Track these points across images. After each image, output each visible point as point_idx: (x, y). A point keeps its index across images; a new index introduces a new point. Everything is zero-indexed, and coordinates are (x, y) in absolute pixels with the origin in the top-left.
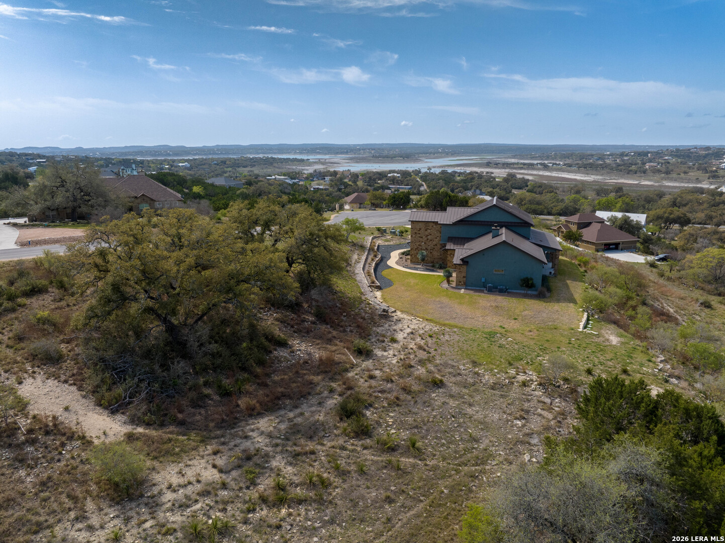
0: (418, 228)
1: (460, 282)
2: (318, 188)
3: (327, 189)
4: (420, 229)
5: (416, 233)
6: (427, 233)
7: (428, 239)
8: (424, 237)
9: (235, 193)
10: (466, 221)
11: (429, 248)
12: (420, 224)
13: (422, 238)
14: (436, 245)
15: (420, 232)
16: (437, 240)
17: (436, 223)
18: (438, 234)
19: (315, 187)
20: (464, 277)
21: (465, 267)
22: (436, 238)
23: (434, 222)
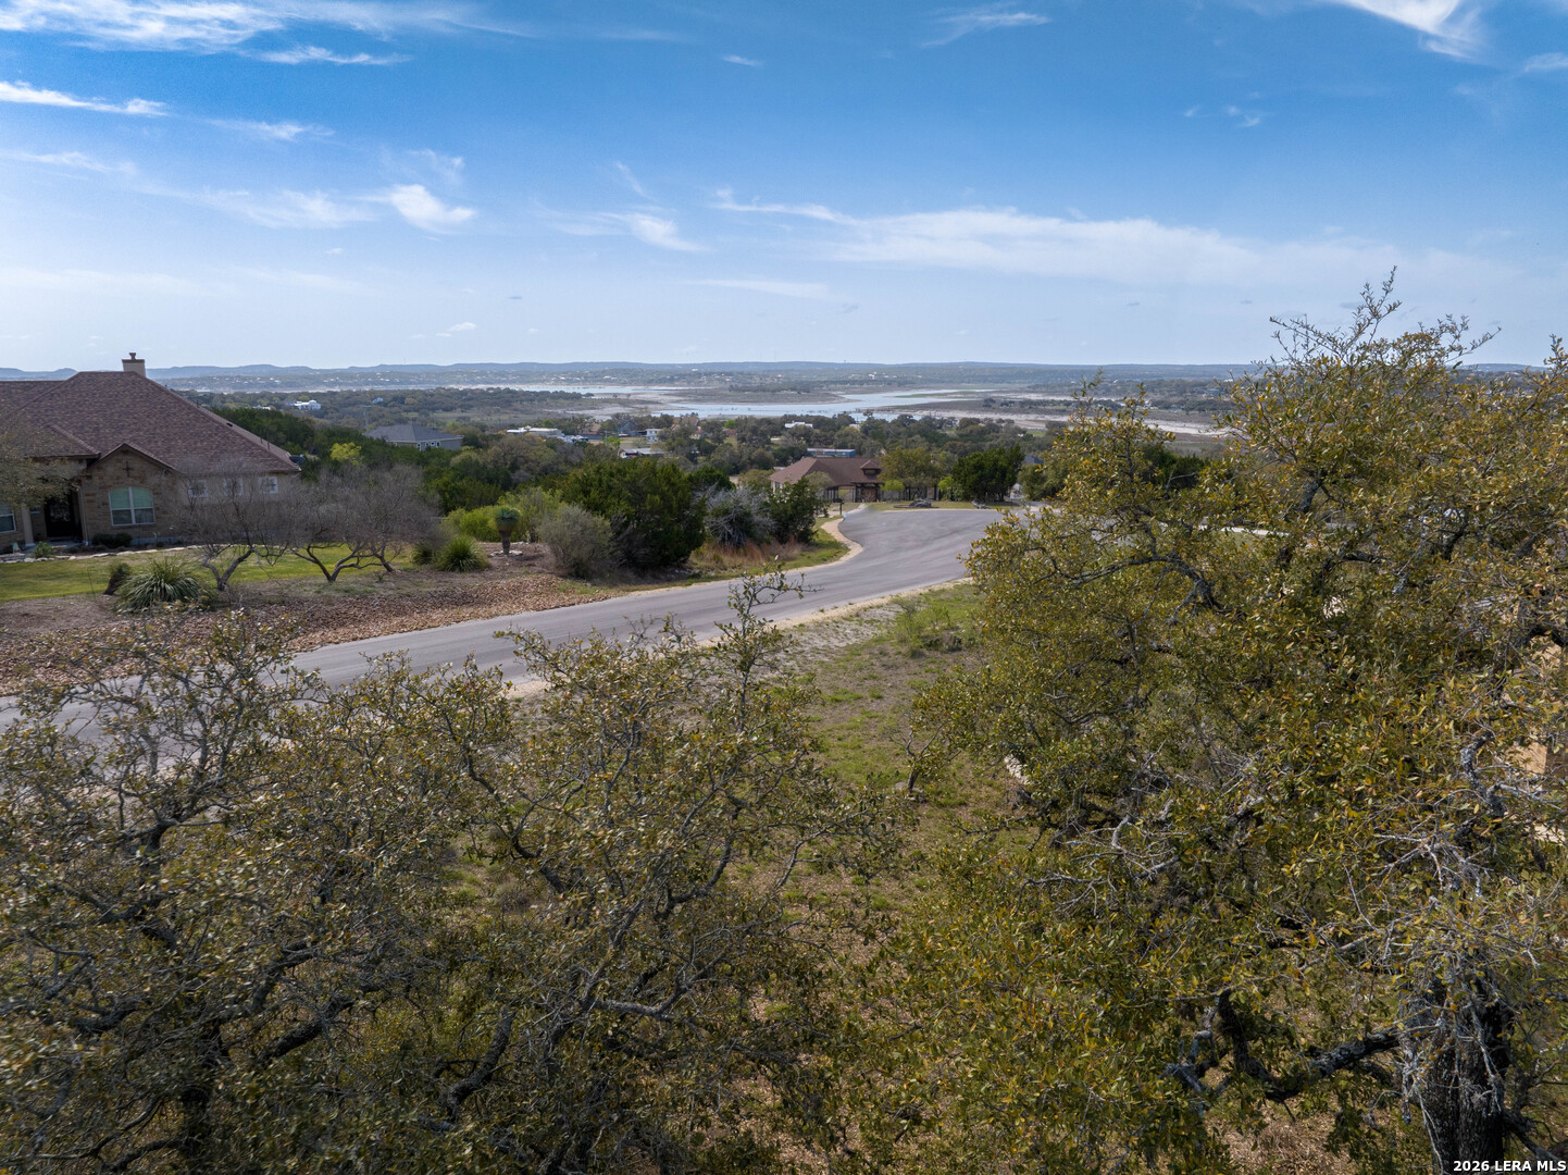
2: (637, 454)
9: (448, 464)
19: (629, 451)
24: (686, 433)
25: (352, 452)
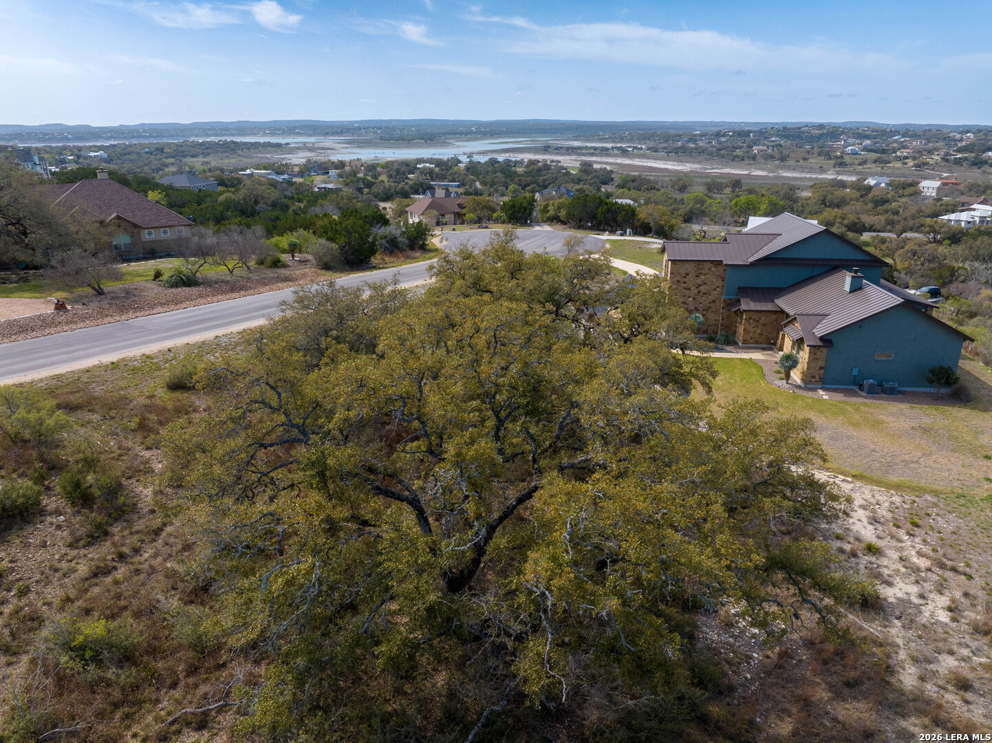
0: (683, 272)
1: (814, 377)
2: (325, 188)
3: (340, 190)
4: (687, 274)
5: (678, 281)
6: (698, 281)
7: (699, 292)
8: (693, 288)
9: (216, 201)
10: (777, 259)
11: (701, 307)
12: (687, 265)
13: (689, 289)
14: (714, 302)
15: (685, 280)
16: (716, 292)
17: (718, 263)
18: (720, 283)
19: (320, 186)
20: (821, 368)
21: (825, 350)
22: (715, 290)
23: (712, 262)
24: (354, 173)
25: (160, 196)
